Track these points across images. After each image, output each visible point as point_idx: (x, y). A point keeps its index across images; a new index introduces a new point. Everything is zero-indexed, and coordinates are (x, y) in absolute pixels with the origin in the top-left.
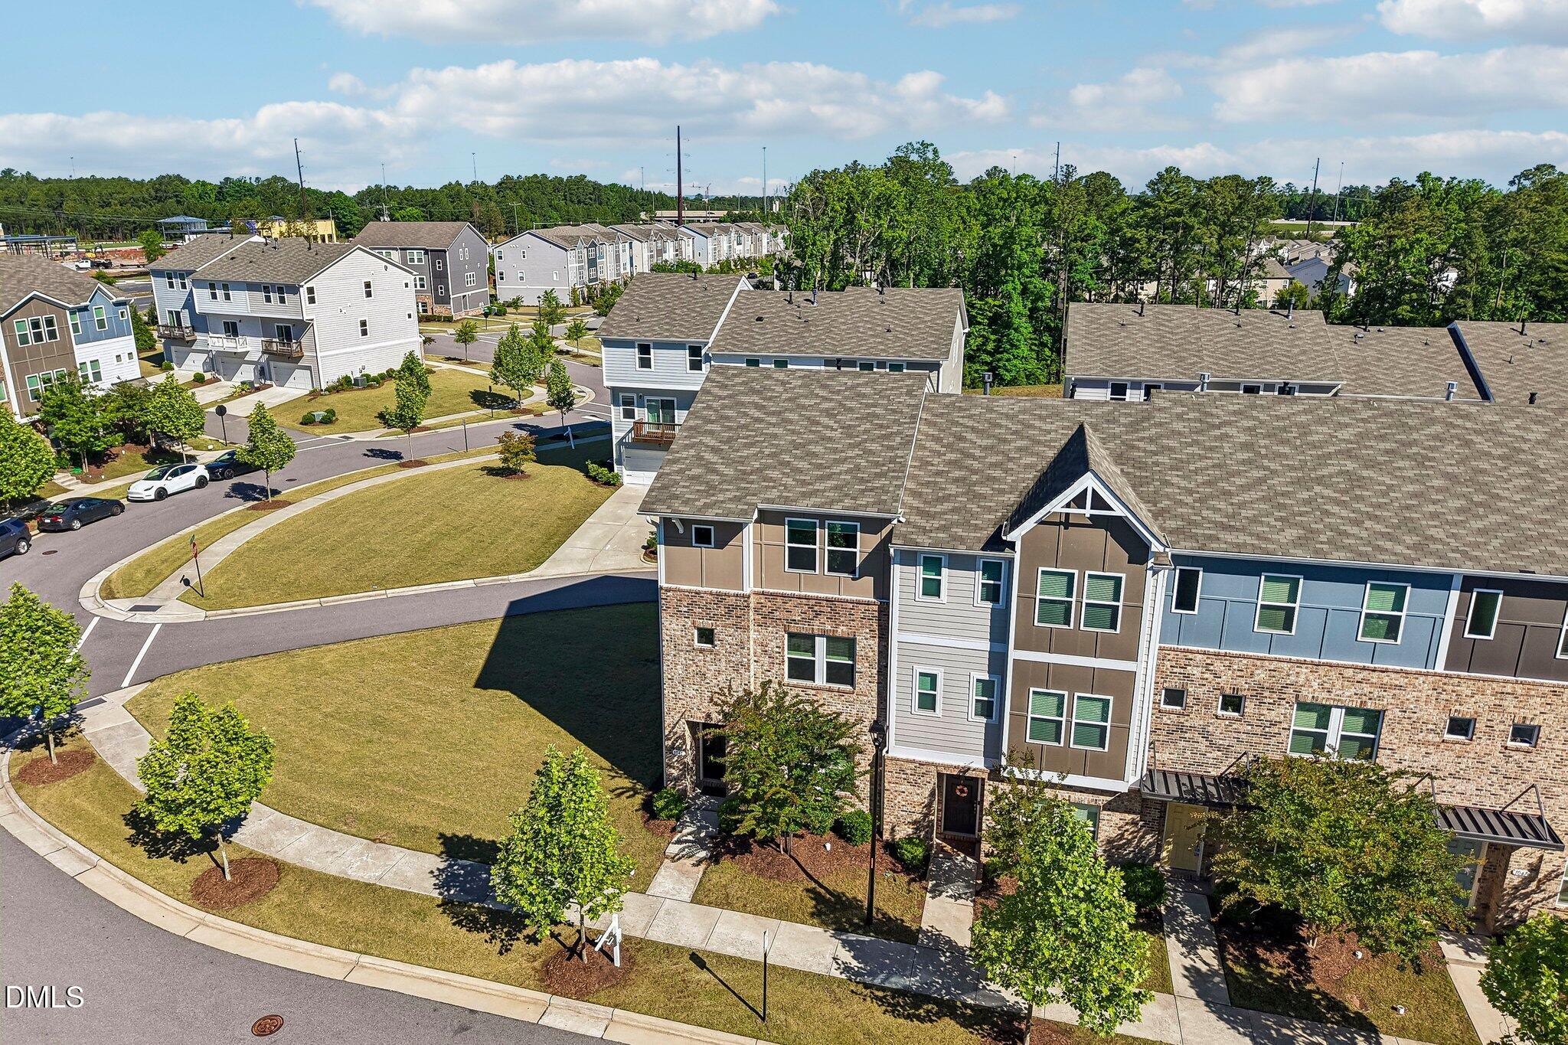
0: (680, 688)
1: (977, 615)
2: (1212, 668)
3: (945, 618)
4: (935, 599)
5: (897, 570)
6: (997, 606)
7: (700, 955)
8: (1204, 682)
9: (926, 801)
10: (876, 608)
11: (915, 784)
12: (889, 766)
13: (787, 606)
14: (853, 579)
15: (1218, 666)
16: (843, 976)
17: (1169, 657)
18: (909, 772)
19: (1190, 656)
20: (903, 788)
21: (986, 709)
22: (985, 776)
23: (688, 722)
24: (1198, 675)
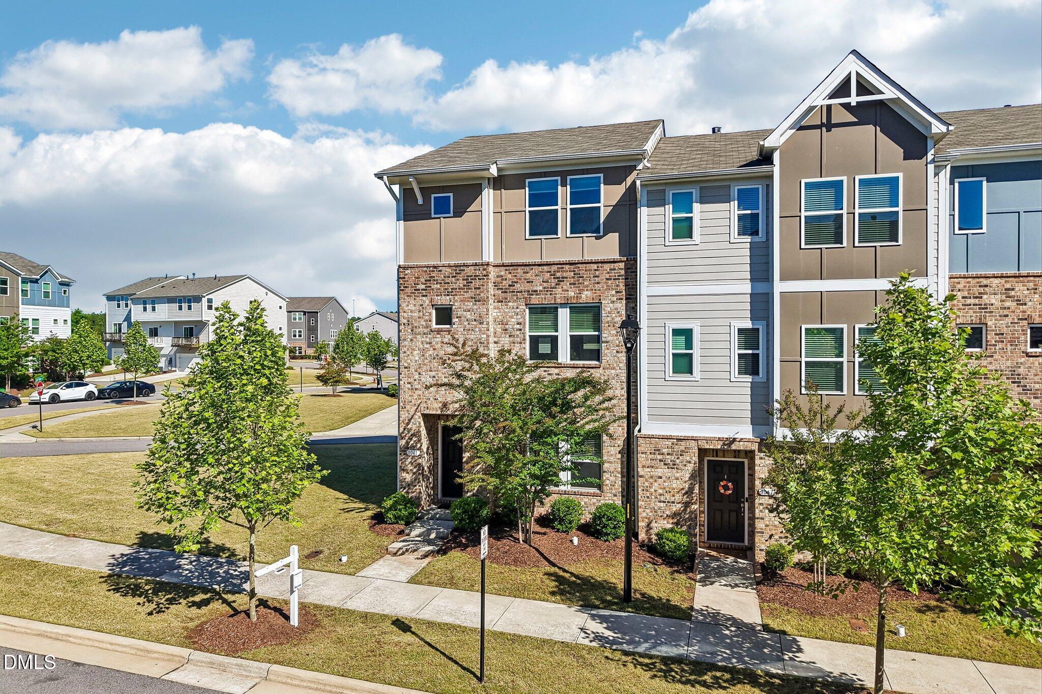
0: (417, 377)
1: (734, 253)
2: (1013, 293)
3: (699, 261)
4: (687, 241)
5: (644, 213)
6: (756, 239)
7: (406, 622)
8: (1006, 312)
9: (687, 486)
10: (622, 265)
11: (673, 466)
12: (643, 446)
13: (528, 276)
14: (597, 238)
15: (1020, 290)
16: (594, 644)
17: (959, 286)
18: (665, 451)
19: (985, 282)
20: (659, 472)
21: (750, 365)
22: (755, 447)
23: (425, 416)
24: (998, 304)
